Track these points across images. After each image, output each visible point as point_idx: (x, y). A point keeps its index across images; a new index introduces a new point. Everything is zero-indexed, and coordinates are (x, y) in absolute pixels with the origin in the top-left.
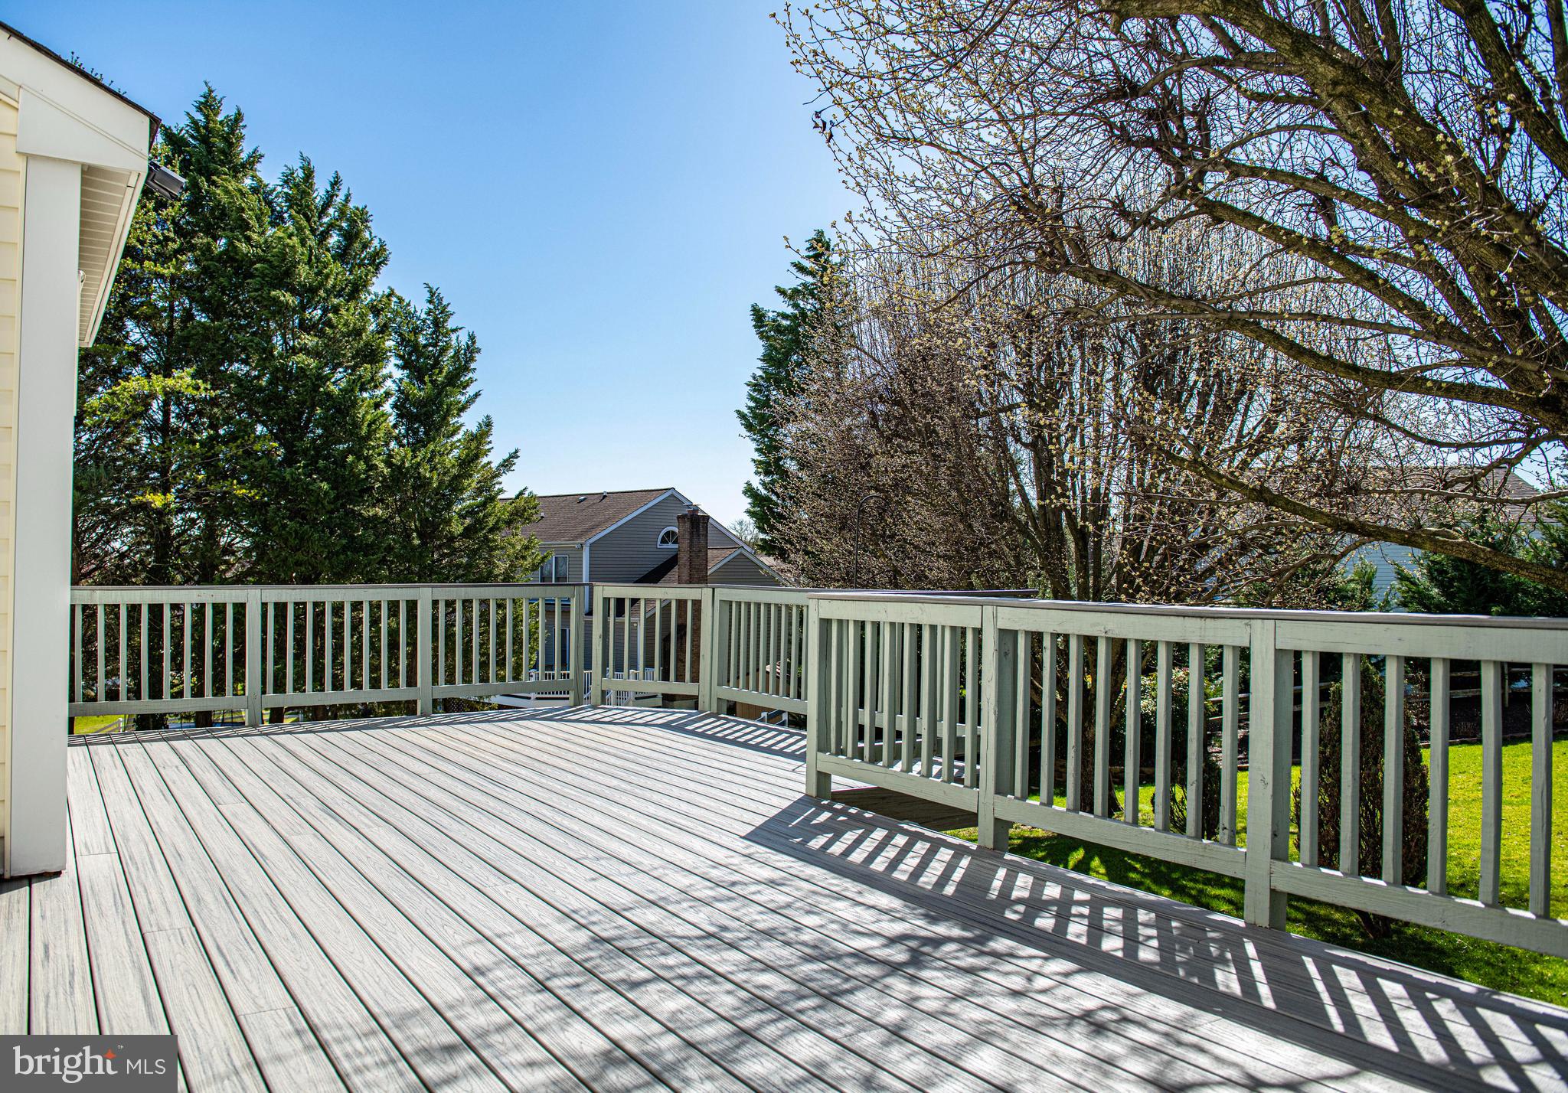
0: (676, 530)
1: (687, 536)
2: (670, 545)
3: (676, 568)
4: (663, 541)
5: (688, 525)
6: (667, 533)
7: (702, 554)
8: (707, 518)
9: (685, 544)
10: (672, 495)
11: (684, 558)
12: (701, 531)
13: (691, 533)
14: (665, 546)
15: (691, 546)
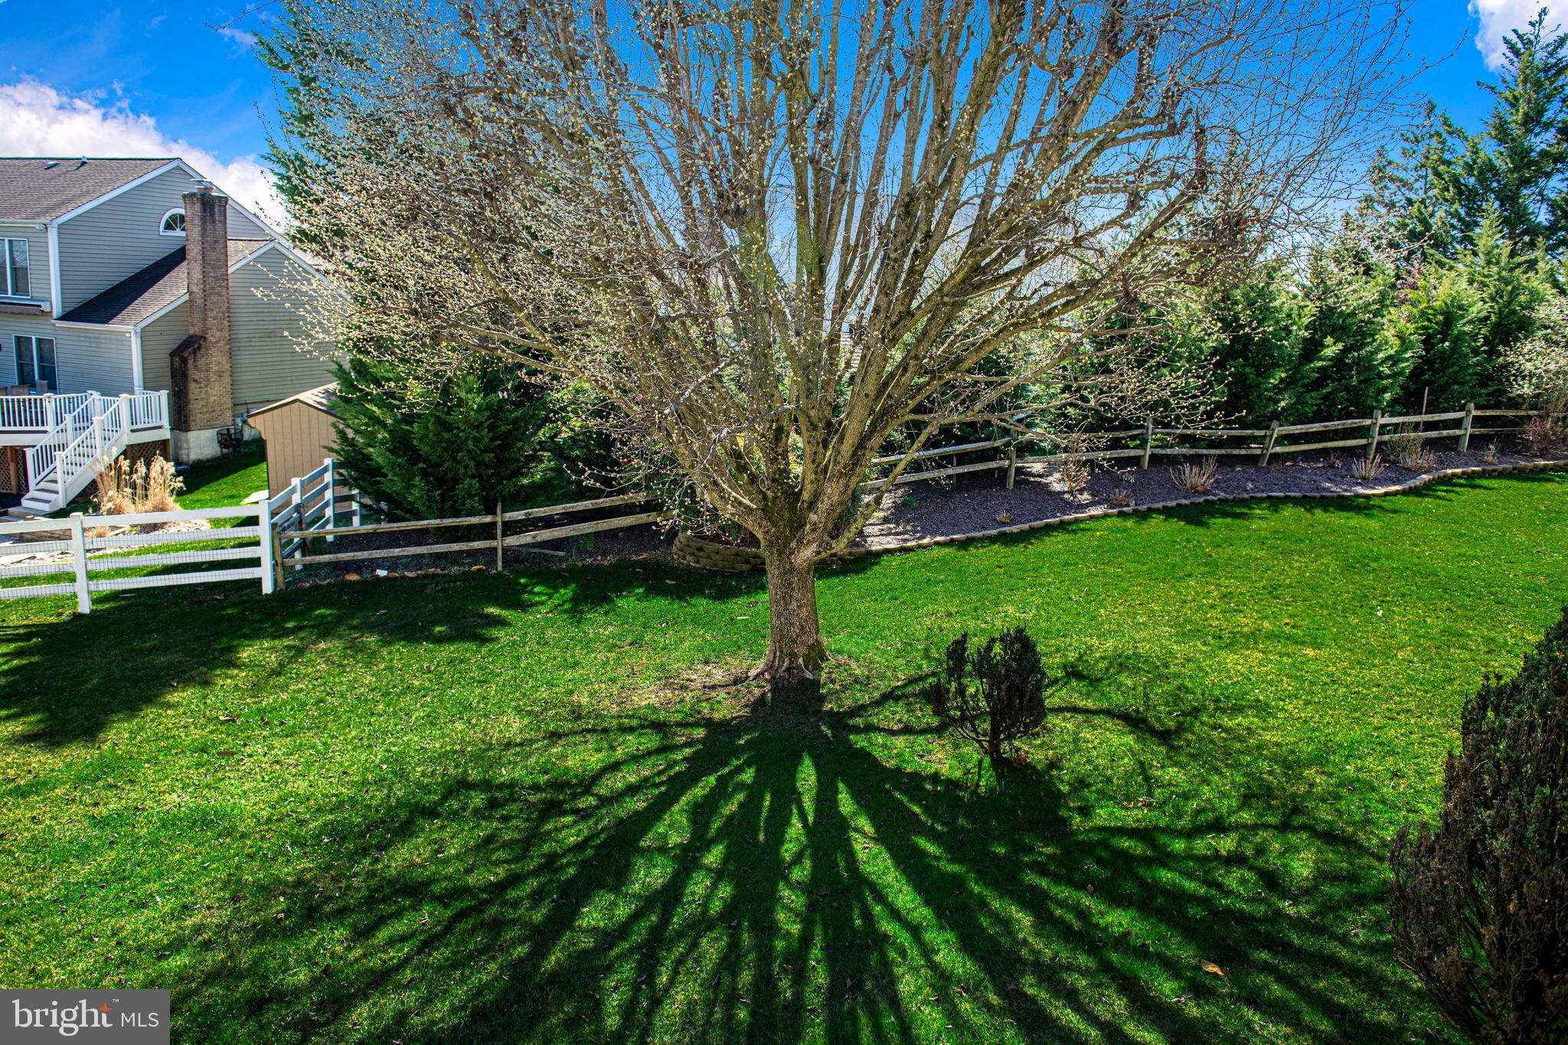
0: (182, 211)
1: (197, 221)
2: (179, 233)
3: (185, 263)
4: (169, 226)
5: (198, 207)
6: (173, 218)
7: (219, 246)
8: (224, 200)
9: (195, 232)
10: (178, 168)
11: (194, 251)
12: (217, 217)
13: (203, 220)
14: (170, 233)
15: (203, 234)
